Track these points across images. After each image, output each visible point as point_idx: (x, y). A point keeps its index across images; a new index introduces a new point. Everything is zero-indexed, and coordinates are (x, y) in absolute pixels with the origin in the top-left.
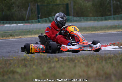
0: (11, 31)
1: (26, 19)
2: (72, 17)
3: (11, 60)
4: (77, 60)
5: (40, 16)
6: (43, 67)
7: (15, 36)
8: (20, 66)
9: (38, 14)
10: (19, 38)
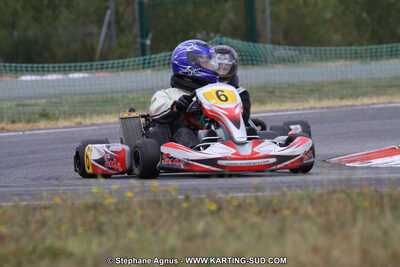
0: (44, 101)
1: (97, 56)
2: (269, 47)
3: (46, 208)
4: (288, 208)
5: (148, 42)
6: (162, 233)
7: (57, 119)
8: (80, 230)
9: (144, 36)
10: (73, 124)
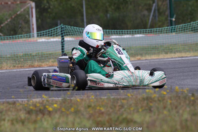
1: (148, 26)
3: (123, 99)
5: (174, 19)
8: (140, 110)
9: (171, 16)
